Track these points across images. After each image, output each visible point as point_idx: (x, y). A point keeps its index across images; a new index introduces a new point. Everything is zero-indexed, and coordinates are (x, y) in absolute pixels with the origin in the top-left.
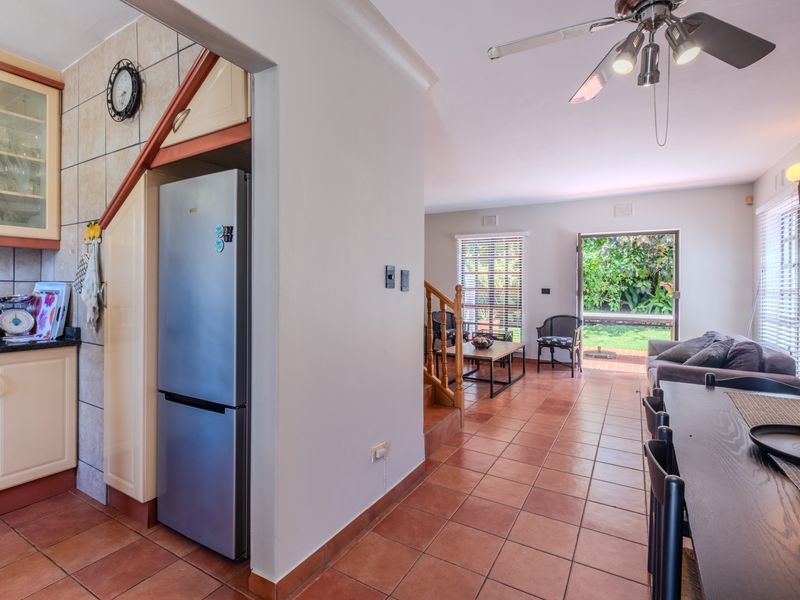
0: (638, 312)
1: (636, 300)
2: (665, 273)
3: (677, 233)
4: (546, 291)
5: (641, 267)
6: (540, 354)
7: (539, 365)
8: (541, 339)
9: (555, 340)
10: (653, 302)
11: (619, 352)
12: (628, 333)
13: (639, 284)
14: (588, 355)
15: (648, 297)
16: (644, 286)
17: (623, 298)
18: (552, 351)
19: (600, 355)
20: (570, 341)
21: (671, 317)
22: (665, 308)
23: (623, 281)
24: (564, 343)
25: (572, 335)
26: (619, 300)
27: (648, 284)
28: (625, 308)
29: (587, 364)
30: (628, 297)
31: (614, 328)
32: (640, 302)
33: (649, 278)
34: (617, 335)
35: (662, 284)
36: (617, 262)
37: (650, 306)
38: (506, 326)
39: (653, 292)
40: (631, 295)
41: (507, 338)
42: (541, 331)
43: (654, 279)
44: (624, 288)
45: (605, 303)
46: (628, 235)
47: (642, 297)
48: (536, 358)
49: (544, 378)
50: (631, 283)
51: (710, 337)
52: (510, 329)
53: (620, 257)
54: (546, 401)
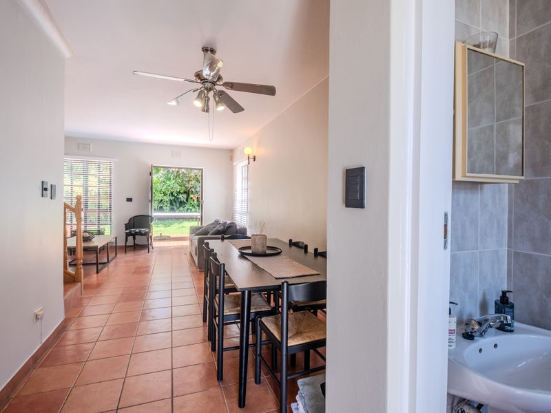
0: (179, 212)
1: (178, 205)
2: (193, 190)
3: (202, 170)
4: (129, 200)
5: (181, 186)
6: (126, 241)
7: (126, 249)
8: (128, 231)
9: (137, 231)
10: (187, 206)
11: (172, 236)
12: (174, 225)
13: (180, 196)
14: (155, 240)
15: (185, 203)
16: (183, 197)
17: (171, 204)
18: (134, 239)
19: (162, 239)
20: (147, 231)
21: (198, 214)
22: (193, 210)
23: (172, 193)
24: (143, 232)
25: (149, 227)
26: (169, 205)
27: (185, 196)
28: (172, 210)
29: (156, 244)
30: (174, 203)
31: (166, 222)
32: (180, 206)
33: (185, 192)
34: (169, 226)
35: (192, 196)
36: (168, 182)
37: (186, 208)
38: (99, 224)
39: (187, 200)
40: (175, 202)
41: (100, 233)
42: (127, 226)
43: (187, 193)
44: (172, 198)
45: (161, 207)
46: (175, 168)
47: (182, 203)
48: (124, 244)
49: (130, 256)
50: (176, 195)
51: (217, 222)
52: (101, 227)
53: (169, 179)
54: (136, 268)
